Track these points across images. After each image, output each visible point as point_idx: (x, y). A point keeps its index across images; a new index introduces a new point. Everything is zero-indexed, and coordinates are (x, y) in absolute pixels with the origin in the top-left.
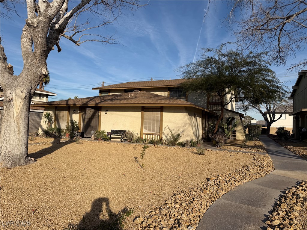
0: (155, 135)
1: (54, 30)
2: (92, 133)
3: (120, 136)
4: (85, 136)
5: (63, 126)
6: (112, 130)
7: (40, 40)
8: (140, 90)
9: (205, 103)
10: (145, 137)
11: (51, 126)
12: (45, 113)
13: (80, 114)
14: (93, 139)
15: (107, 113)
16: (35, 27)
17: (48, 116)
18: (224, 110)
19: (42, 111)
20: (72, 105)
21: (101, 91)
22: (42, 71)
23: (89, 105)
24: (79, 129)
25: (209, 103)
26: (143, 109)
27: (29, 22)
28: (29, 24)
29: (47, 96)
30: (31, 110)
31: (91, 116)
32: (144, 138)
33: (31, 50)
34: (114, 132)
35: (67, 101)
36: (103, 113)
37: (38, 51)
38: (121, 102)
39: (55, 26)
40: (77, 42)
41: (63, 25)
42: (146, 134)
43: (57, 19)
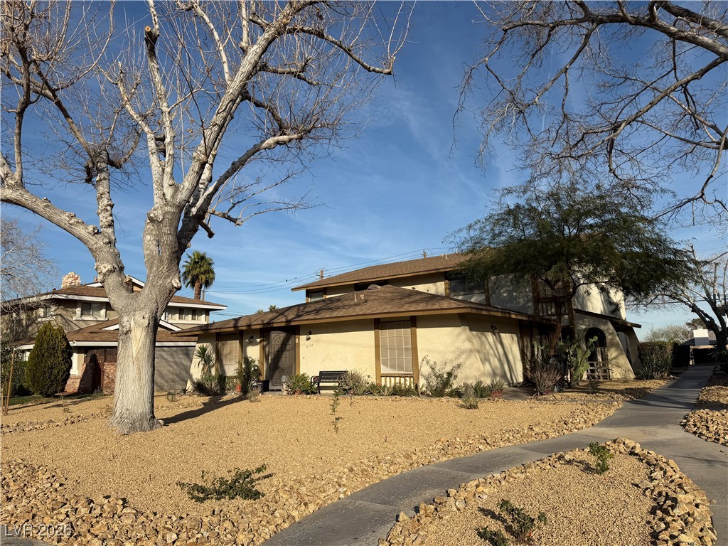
0: (404, 376)
1: (189, 217)
2: (283, 380)
3: (337, 384)
4: (271, 387)
5: (231, 369)
6: (321, 372)
7: (168, 239)
8: (382, 283)
9: (529, 301)
10: (386, 381)
11: (210, 372)
12: (198, 346)
13: (262, 343)
14: (285, 393)
15: (309, 338)
16: (160, 222)
17: (203, 353)
18: (574, 312)
19: (192, 344)
20: (244, 328)
21: (309, 293)
22: (173, 282)
23: (275, 325)
24: (260, 374)
25: (537, 300)
26: (378, 324)
27: (152, 215)
28: (152, 218)
29: (207, 312)
30: (157, 344)
31: (280, 346)
32: (383, 384)
33: (157, 252)
34: (324, 376)
35: (236, 320)
36: (303, 338)
37: (166, 255)
38: (335, 314)
39: (190, 211)
40: (237, 219)
41: (204, 207)
42: (386, 376)
43: (194, 199)
